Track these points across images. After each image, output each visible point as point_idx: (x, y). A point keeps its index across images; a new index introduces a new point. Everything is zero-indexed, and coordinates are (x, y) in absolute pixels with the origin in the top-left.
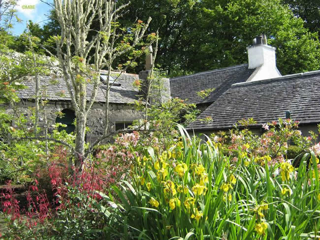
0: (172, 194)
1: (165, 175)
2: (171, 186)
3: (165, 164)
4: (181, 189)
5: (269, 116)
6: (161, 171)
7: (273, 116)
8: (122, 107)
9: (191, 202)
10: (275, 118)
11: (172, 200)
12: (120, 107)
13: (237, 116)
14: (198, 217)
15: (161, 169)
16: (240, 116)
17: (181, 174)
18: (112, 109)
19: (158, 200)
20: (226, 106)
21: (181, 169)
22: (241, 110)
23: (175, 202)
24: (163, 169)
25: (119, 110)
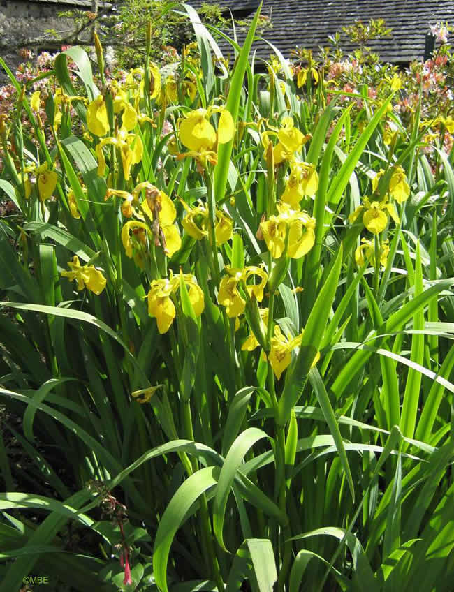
0: (161, 250)
1: (132, 159)
2: (156, 211)
3: (135, 117)
4: (199, 221)
5: (384, 42)
6: (113, 140)
7: (391, 42)
8: (53, 11)
9: (250, 289)
10: (396, 47)
11: (163, 287)
12: (48, 10)
13: (311, 40)
14: (281, 357)
15: (113, 132)
16: (317, 40)
17: (205, 155)
18: (29, 16)
19: (101, 261)
20: (286, 18)
21: (205, 132)
22: (318, 28)
23: (176, 297)
24: (123, 132)
25: (46, 17)
